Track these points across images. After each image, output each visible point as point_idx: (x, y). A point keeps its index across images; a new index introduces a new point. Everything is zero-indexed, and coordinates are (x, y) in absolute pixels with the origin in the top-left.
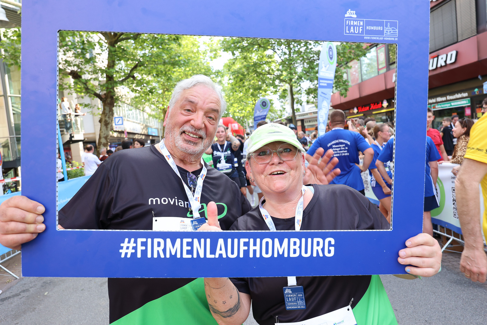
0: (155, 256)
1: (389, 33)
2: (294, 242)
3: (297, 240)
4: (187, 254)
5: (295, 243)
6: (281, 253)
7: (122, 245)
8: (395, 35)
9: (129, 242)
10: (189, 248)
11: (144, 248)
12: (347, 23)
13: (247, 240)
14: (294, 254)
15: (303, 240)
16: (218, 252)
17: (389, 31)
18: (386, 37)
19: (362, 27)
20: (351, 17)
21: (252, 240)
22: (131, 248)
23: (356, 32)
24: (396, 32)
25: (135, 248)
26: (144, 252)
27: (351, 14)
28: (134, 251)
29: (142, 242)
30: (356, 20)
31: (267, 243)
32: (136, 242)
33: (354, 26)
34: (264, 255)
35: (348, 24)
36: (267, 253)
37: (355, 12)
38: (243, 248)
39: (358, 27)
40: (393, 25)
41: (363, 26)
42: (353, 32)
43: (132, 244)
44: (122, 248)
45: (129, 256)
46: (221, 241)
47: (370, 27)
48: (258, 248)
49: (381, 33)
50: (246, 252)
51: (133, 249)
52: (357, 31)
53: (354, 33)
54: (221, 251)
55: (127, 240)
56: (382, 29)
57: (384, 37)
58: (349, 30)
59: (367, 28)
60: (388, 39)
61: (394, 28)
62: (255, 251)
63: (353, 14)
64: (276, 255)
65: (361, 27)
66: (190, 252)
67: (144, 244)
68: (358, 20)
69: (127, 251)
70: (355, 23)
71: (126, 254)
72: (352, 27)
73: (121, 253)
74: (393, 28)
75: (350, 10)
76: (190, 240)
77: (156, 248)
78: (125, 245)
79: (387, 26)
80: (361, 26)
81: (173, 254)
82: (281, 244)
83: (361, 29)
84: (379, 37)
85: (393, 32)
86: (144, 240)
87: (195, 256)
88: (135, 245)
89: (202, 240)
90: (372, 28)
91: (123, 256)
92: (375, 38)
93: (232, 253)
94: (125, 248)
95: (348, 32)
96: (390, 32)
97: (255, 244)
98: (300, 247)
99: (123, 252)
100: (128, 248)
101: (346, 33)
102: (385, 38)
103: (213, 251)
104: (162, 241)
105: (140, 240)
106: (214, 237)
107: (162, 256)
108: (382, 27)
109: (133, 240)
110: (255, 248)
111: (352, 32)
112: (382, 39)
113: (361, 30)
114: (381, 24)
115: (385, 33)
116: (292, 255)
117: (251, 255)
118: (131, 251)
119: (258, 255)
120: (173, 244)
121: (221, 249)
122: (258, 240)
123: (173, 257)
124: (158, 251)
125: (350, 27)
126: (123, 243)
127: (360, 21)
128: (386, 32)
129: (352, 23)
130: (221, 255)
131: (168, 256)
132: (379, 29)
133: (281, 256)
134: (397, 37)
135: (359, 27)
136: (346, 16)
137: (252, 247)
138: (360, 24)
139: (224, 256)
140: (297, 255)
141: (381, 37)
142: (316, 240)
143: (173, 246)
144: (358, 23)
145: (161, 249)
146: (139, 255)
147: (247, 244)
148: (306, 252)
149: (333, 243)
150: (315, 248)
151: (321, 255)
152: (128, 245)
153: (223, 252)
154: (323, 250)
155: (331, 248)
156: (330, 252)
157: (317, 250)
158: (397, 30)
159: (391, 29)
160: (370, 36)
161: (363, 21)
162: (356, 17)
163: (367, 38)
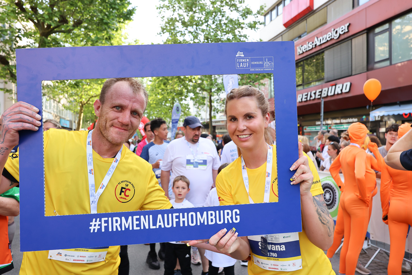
0: (115, 230)
1: (267, 66)
2: (211, 213)
3: (213, 212)
4: (137, 227)
5: (212, 215)
6: (202, 222)
7: (91, 223)
9: (96, 221)
10: (138, 222)
11: (106, 225)
12: (238, 61)
13: (178, 214)
14: (212, 223)
15: (217, 212)
16: (158, 224)
17: (267, 64)
20: (240, 57)
21: (181, 214)
22: (97, 225)
23: (244, 67)
24: (272, 64)
25: (100, 225)
26: (107, 228)
27: (240, 54)
28: (99, 227)
31: (192, 215)
32: (100, 221)
33: (243, 63)
34: (191, 224)
36: (192, 222)
37: (242, 53)
38: (175, 220)
40: (270, 60)
41: (249, 62)
43: (98, 223)
44: (91, 226)
45: (96, 231)
46: (160, 216)
48: (185, 219)
49: (262, 66)
50: (178, 223)
55: (94, 220)
57: (264, 69)
58: (239, 65)
60: (267, 70)
61: (271, 62)
62: (184, 222)
63: (241, 54)
64: (199, 224)
65: (247, 63)
66: (138, 225)
67: (106, 222)
68: (245, 59)
69: (95, 227)
70: (244, 60)
71: (94, 229)
72: (241, 63)
75: (239, 52)
76: (138, 217)
77: (115, 224)
78: (93, 223)
79: (265, 61)
80: (248, 62)
81: (127, 227)
82: (202, 216)
84: (261, 69)
85: (270, 64)
86: (106, 219)
87: (142, 228)
88: (100, 223)
89: (147, 216)
90: (256, 63)
91: (92, 231)
92: (258, 70)
93: (168, 224)
94: (93, 225)
95: (239, 67)
96: (268, 65)
97: (183, 217)
98: (215, 217)
99: (92, 228)
100: (95, 225)
101: (237, 68)
103: (155, 224)
104: (118, 219)
105: (103, 219)
106: (155, 213)
107: (119, 229)
109: (98, 219)
110: (184, 219)
111: (241, 66)
112: (262, 70)
113: (247, 65)
114: (261, 60)
115: (265, 66)
116: (210, 223)
117: (181, 225)
118: (97, 227)
119: (186, 225)
121: (160, 222)
122: (186, 214)
123: (127, 230)
124: (116, 226)
125: (239, 63)
129: (241, 61)
130: (160, 226)
131: (123, 229)
133: (202, 224)
134: (273, 68)
136: (237, 56)
137: (182, 219)
138: (247, 61)
139: (163, 227)
140: (214, 222)
141: (262, 69)
142: (226, 211)
143: (127, 222)
144: (246, 60)
145: (118, 225)
146: (103, 230)
147: (178, 217)
148: (220, 221)
149: (238, 213)
150: (226, 217)
151: (231, 222)
152: (95, 223)
153: (162, 224)
154: (232, 218)
155: (237, 217)
156: (236, 219)
157: (228, 219)
158: (273, 63)
159: (268, 62)
160: (254, 69)
161: (249, 58)
162: (243, 56)
163: (252, 70)
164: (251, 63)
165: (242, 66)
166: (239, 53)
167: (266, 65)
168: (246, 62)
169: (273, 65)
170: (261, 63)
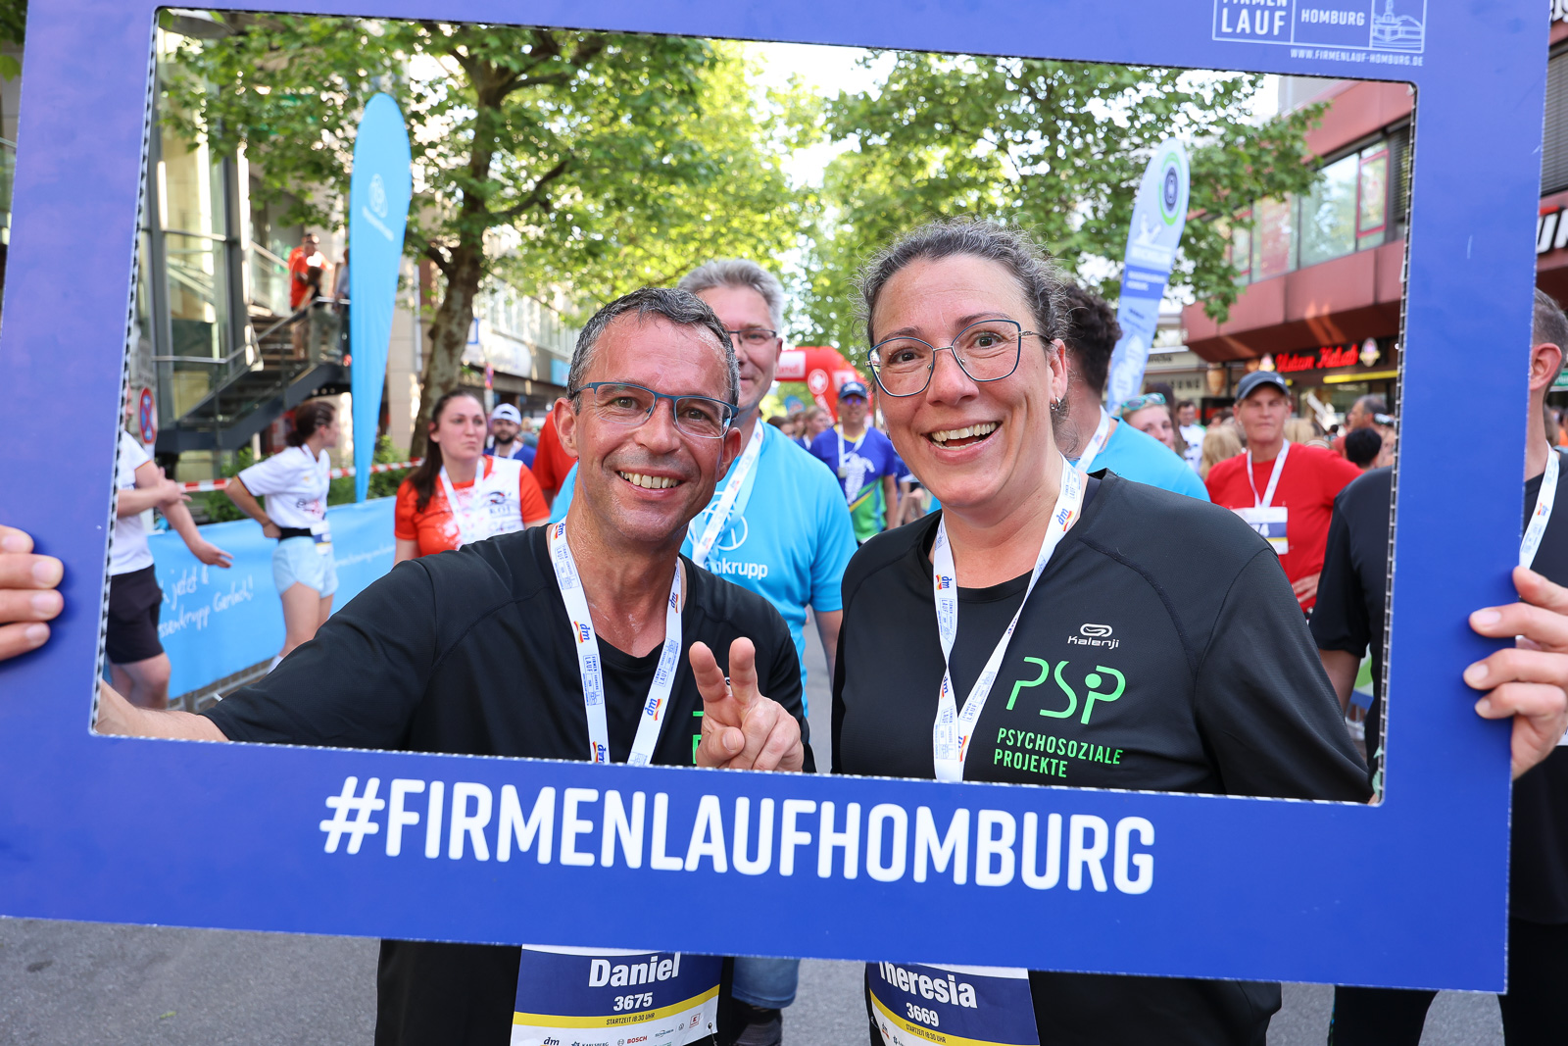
0: (456, 851)
1: (1388, 38)
2: (993, 824)
3: (1007, 820)
4: (578, 850)
5: (997, 832)
6: (941, 867)
7: (331, 802)
8: (1414, 45)
9: (359, 792)
10: (587, 827)
11: (413, 818)
13: (809, 807)
14: (994, 876)
15: (1031, 820)
16: (697, 848)
17: (1388, 29)
18: (1376, 52)
19: (1283, 13)
21: (828, 809)
22: (364, 816)
23: (1258, 31)
24: (1418, 33)
25: (380, 817)
26: (414, 836)
28: (374, 828)
29: (407, 795)
31: (888, 824)
32: (384, 793)
33: (1252, 8)
34: (876, 871)
36: (886, 861)
38: (792, 838)
39: (1267, 13)
40: (1406, 4)
41: (1288, 8)
42: (1248, 31)
43: (370, 802)
44: (330, 814)
45: (354, 847)
46: (709, 807)
47: (1315, 11)
48: (850, 840)
49: (1356, 36)
50: (806, 856)
51: (371, 820)
52: (1262, 28)
53: (1253, 35)
54: (707, 845)
56: (1361, 22)
57: (1369, 53)
58: (1233, 21)
59: (1305, 15)
60: (1384, 59)
61: (1412, 19)
62: (839, 853)
64: (920, 875)
65: (1278, 14)
66: (588, 843)
67: (416, 803)
69: (349, 827)
71: (345, 838)
72: (1244, 13)
73: (326, 835)
74: (1404, 17)
76: (591, 795)
77: (460, 822)
78: (341, 803)
79: (1380, 11)
80: (1281, 8)
81: (524, 845)
82: (942, 831)
83: (1281, 18)
84: (1351, 51)
85: (1408, 32)
86: (417, 786)
87: (607, 860)
88: (380, 805)
89: (639, 799)
90: (1324, 17)
91: (331, 846)
92: (1333, 56)
93: (752, 855)
94: (341, 815)
95: (1230, 30)
96: (1394, 33)
97: (840, 826)
98: (1017, 848)
99: (333, 828)
100: (352, 815)
101: (1220, 33)
102: (1373, 58)
103: (677, 845)
104: (483, 793)
105: (401, 787)
107: (482, 853)
108: (1361, 14)
109: (373, 784)
110: (839, 839)
111: (1243, 30)
112: (1360, 58)
113: (1278, 23)
115: (1375, 38)
116: (984, 878)
117: (824, 869)
118: (363, 827)
119: (851, 871)
120: (527, 806)
121: (707, 839)
122: (854, 810)
123: (524, 859)
124: (467, 834)
125: (1235, 10)
126: (338, 793)
128: (1376, 34)
130: (706, 861)
131: (504, 854)
132: (1351, 20)
133: (940, 880)
134: (1418, 55)
135: (1273, 10)
137: (828, 838)
139: (720, 866)
140: (1005, 877)
141: (1357, 51)
142: (1079, 822)
143: (527, 817)
145: (477, 825)
146: (393, 847)
147: (808, 823)
148: (1041, 870)
149: (1148, 837)
150: (1077, 854)
151: (1100, 884)
152: (356, 803)
153: (717, 850)
154: (1108, 863)
155: (1139, 859)
156: (1133, 873)
157: (1085, 866)
158: (1422, 28)
159: (1393, 20)
160: (1315, 49)
163: (1302, 54)
164: (1299, 16)
165: (1247, 26)
167: (1382, 32)
168: (1269, 8)
169: (1422, 37)
170: (1354, 18)
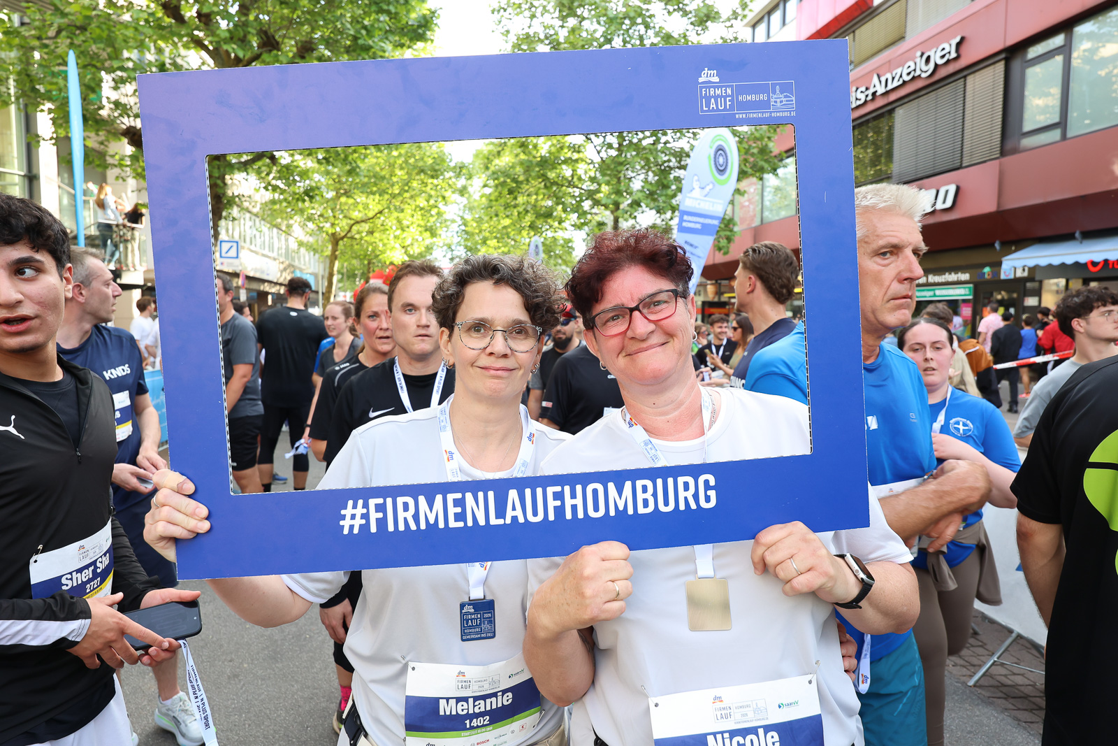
0: (401, 527)
1: (779, 104)
2: (643, 486)
3: (649, 483)
4: (456, 520)
5: (645, 489)
6: (621, 508)
7: (343, 512)
8: (790, 106)
9: (355, 507)
10: (459, 510)
11: (380, 515)
12: (704, 93)
13: (558, 489)
14: (645, 509)
15: (659, 482)
16: (510, 514)
17: (778, 100)
19: (730, 98)
20: (710, 82)
21: (567, 489)
22: (358, 516)
23: (720, 108)
24: (792, 101)
25: (366, 516)
26: (382, 523)
27: (709, 76)
28: (363, 522)
29: (376, 505)
30: (718, 88)
31: (595, 492)
32: (366, 506)
33: (716, 97)
34: (592, 514)
35: (706, 94)
36: (596, 509)
37: (715, 71)
38: (552, 504)
39: (723, 99)
40: (785, 89)
41: (732, 96)
42: (715, 109)
43: (360, 510)
44: (343, 517)
45: (356, 531)
46: (513, 494)
48: (579, 501)
49: (765, 105)
50: (560, 511)
51: (362, 518)
52: (721, 106)
53: (718, 110)
54: (514, 511)
55: (350, 503)
57: (771, 112)
58: (708, 105)
60: (778, 114)
61: (788, 95)
62: (574, 507)
63: (712, 75)
64: (612, 513)
65: (728, 99)
66: (460, 517)
67: (381, 508)
68: (723, 86)
69: (352, 522)
70: (718, 92)
71: (352, 527)
72: (713, 100)
73: (343, 527)
74: (785, 94)
75: (706, 69)
76: (459, 496)
77: (401, 515)
78: (348, 512)
79: (774, 92)
80: (729, 96)
81: (432, 521)
82: (620, 491)
83: (729, 101)
85: (787, 101)
86: (380, 501)
87: (470, 523)
88: (365, 511)
89: (481, 495)
90: (749, 98)
91: (346, 531)
92: (755, 115)
93: (535, 514)
94: (348, 517)
95: (707, 109)
96: (781, 102)
97: (573, 496)
98: (655, 495)
99: (346, 524)
100: (353, 517)
101: (702, 111)
102: (773, 115)
103: (501, 513)
104: (410, 501)
105: (372, 502)
106: (500, 488)
107: (413, 527)
109: (360, 502)
110: (574, 502)
111: (713, 108)
112: (767, 115)
113: (728, 103)
114: (764, 89)
116: (641, 510)
117: (569, 516)
118: (358, 522)
119: (581, 515)
120: (431, 505)
121: (514, 509)
122: (579, 488)
123: (432, 527)
124: (405, 519)
125: (708, 99)
126: (345, 508)
127: (729, 86)
128: (773, 103)
129: (712, 93)
130: (515, 518)
131: (423, 526)
133: (621, 514)
135: (725, 98)
136: (701, 80)
137: (569, 502)
138: (726, 93)
139: (521, 520)
140: (651, 508)
141: (765, 112)
142: (681, 480)
143: (431, 508)
144: (723, 92)
145: (409, 515)
146: (373, 529)
147: (559, 496)
148: (666, 504)
149: (712, 483)
150: (682, 494)
151: (693, 506)
152: (354, 511)
153: (519, 513)
154: (696, 496)
155: (709, 493)
156: (708, 499)
157: (686, 498)
158: (794, 98)
159: (782, 96)
160: (746, 113)
161: (732, 86)
162: (718, 80)
163: (741, 116)
164: (737, 99)
165: (714, 106)
166: (706, 72)
167: (776, 102)
168: (722, 96)
170: (763, 97)
